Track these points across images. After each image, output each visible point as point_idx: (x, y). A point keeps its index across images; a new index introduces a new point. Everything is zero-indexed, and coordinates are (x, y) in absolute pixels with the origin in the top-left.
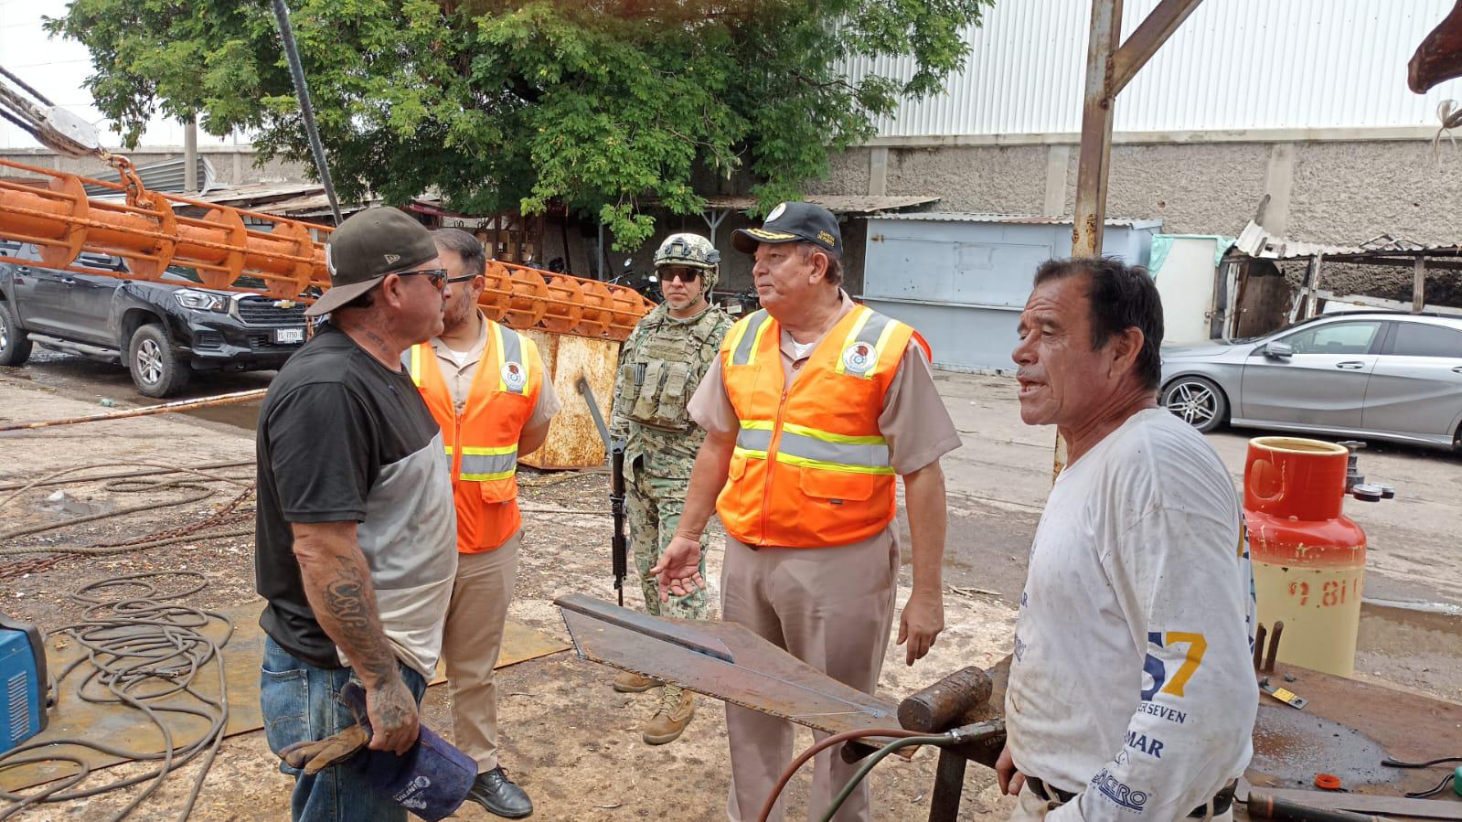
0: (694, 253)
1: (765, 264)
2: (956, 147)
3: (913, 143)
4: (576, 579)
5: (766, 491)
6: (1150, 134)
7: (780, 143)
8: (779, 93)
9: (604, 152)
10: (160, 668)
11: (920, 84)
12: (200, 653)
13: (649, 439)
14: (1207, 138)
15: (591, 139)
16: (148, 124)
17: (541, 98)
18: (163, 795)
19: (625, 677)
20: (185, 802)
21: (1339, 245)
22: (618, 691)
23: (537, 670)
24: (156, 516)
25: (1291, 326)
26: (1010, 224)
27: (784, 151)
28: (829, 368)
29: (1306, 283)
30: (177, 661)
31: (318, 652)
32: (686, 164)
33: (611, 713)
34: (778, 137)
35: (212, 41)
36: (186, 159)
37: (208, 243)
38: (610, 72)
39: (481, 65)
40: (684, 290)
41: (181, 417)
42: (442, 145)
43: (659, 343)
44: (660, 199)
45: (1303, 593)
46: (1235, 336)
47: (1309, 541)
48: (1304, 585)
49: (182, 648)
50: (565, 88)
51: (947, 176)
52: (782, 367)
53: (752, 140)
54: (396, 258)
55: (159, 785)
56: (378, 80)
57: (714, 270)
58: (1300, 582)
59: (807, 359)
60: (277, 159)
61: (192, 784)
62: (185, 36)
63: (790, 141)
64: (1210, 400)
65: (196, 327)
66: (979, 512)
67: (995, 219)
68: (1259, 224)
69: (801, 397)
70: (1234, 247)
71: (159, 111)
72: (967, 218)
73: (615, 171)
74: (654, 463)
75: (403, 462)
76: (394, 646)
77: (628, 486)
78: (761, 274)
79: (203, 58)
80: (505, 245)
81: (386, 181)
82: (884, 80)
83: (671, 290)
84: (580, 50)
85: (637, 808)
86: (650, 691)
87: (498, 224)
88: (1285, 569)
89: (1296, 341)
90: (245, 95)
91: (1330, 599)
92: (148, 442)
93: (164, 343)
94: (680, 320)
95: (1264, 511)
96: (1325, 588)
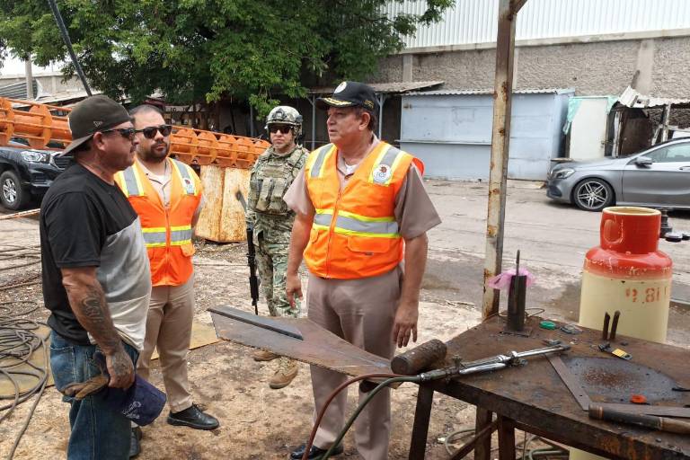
0: (288, 117)
1: (334, 119)
2: (452, 52)
3: (428, 51)
4: (236, 301)
5: (329, 248)
6: (567, 38)
7: (350, 54)
8: (349, 26)
9: (250, 64)
10: (13, 351)
11: (430, 16)
12: (34, 343)
13: (266, 222)
14: (601, 39)
15: (243, 57)
16: (5, 63)
17: (215, 37)
18: (14, 416)
19: (260, 353)
20: (25, 420)
21: (682, 98)
22: (256, 360)
23: (213, 349)
24: (13, 273)
25: (653, 147)
26: (484, 95)
27: (352, 59)
28: (364, 179)
29: (662, 121)
30: (21, 348)
31: (80, 337)
32: (296, 69)
33: (252, 372)
34: (348, 51)
35: (36, 16)
36: (27, 81)
37: (32, 124)
38: (252, 19)
39: (181, 21)
40: (283, 138)
41: (26, 219)
42: (162, 65)
43: (269, 168)
44: (281, 90)
45: (635, 295)
46: (620, 154)
47: (637, 265)
48: (635, 291)
49: (25, 341)
50: (228, 30)
51: (448, 69)
52: (338, 178)
53: (334, 54)
54: (100, 123)
55: (12, 411)
56: (124, 33)
57: (299, 127)
58: (632, 289)
59: (352, 174)
60: (74, 78)
61: (29, 411)
62: (21, 13)
63: (355, 53)
64: (603, 191)
65: (33, 171)
66: (464, 259)
67: (476, 92)
68: (633, 87)
69: (349, 196)
70: (618, 102)
71: (10, 55)
72: (459, 93)
73: (256, 75)
74: (269, 235)
75: (119, 234)
76: (120, 333)
77: (256, 249)
78: (331, 124)
79: (31, 25)
80: (199, 120)
81: (133, 87)
82: (408, 16)
83: (276, 138)
84: (234, 8)
85: (264, 422)
86: (274, 361)
87: (194, 108)
88: (623, 282)
89: (655, 155)
90: (55, 43)
91: (650, 298)
92: (10, 233)
93: (16, 180)
94: (281, 155)
95: (611, 249)
96: (647, 292)
